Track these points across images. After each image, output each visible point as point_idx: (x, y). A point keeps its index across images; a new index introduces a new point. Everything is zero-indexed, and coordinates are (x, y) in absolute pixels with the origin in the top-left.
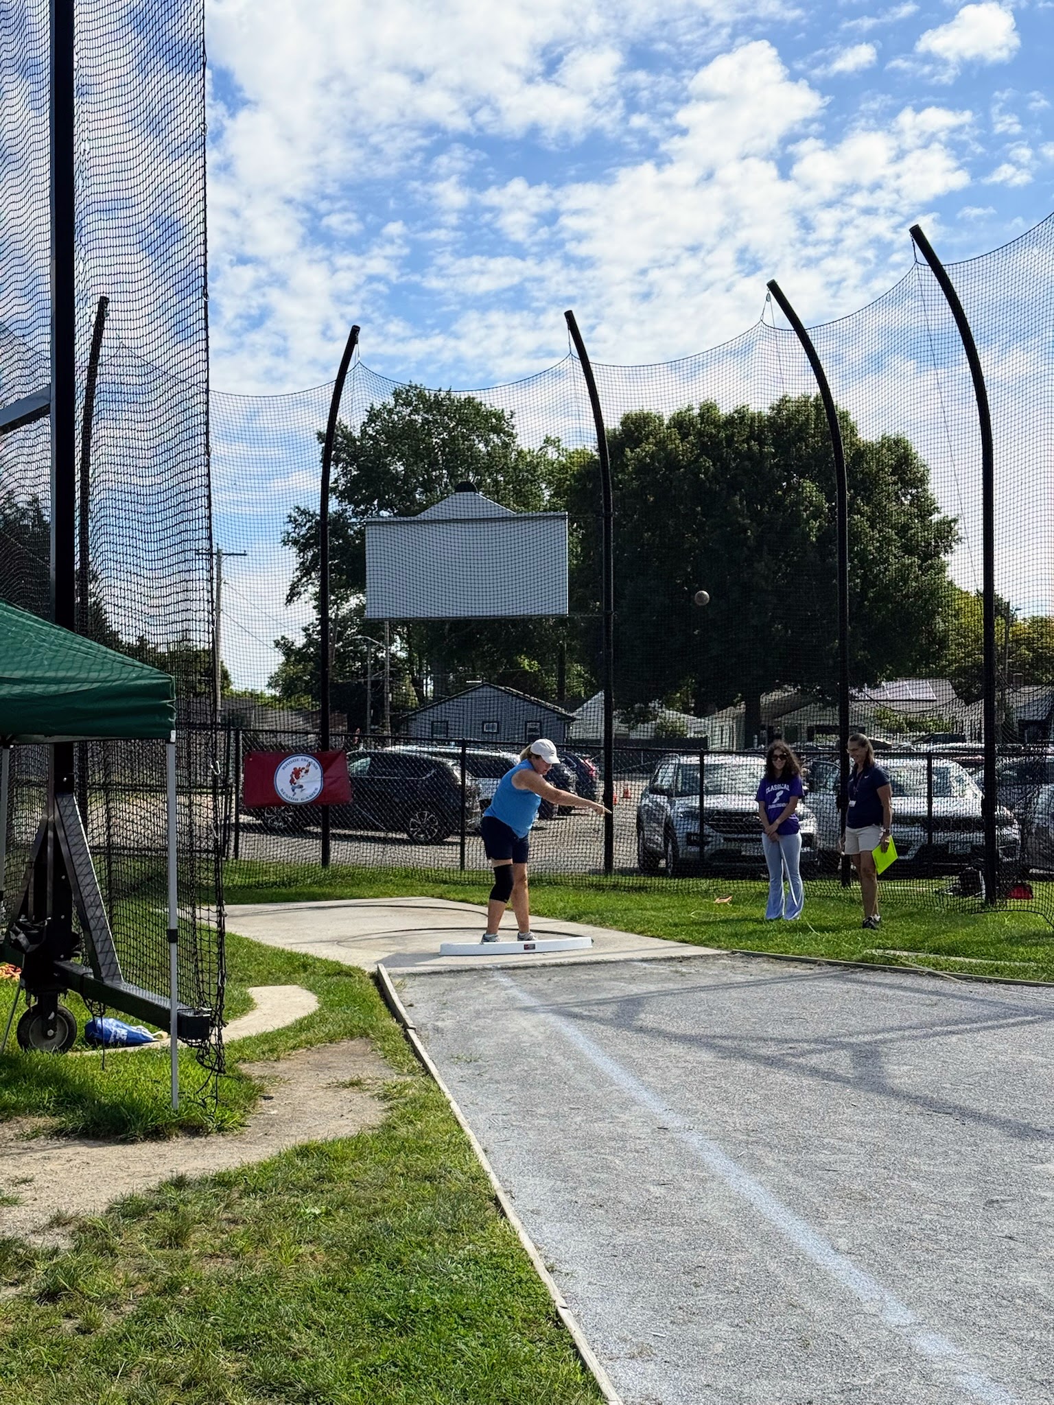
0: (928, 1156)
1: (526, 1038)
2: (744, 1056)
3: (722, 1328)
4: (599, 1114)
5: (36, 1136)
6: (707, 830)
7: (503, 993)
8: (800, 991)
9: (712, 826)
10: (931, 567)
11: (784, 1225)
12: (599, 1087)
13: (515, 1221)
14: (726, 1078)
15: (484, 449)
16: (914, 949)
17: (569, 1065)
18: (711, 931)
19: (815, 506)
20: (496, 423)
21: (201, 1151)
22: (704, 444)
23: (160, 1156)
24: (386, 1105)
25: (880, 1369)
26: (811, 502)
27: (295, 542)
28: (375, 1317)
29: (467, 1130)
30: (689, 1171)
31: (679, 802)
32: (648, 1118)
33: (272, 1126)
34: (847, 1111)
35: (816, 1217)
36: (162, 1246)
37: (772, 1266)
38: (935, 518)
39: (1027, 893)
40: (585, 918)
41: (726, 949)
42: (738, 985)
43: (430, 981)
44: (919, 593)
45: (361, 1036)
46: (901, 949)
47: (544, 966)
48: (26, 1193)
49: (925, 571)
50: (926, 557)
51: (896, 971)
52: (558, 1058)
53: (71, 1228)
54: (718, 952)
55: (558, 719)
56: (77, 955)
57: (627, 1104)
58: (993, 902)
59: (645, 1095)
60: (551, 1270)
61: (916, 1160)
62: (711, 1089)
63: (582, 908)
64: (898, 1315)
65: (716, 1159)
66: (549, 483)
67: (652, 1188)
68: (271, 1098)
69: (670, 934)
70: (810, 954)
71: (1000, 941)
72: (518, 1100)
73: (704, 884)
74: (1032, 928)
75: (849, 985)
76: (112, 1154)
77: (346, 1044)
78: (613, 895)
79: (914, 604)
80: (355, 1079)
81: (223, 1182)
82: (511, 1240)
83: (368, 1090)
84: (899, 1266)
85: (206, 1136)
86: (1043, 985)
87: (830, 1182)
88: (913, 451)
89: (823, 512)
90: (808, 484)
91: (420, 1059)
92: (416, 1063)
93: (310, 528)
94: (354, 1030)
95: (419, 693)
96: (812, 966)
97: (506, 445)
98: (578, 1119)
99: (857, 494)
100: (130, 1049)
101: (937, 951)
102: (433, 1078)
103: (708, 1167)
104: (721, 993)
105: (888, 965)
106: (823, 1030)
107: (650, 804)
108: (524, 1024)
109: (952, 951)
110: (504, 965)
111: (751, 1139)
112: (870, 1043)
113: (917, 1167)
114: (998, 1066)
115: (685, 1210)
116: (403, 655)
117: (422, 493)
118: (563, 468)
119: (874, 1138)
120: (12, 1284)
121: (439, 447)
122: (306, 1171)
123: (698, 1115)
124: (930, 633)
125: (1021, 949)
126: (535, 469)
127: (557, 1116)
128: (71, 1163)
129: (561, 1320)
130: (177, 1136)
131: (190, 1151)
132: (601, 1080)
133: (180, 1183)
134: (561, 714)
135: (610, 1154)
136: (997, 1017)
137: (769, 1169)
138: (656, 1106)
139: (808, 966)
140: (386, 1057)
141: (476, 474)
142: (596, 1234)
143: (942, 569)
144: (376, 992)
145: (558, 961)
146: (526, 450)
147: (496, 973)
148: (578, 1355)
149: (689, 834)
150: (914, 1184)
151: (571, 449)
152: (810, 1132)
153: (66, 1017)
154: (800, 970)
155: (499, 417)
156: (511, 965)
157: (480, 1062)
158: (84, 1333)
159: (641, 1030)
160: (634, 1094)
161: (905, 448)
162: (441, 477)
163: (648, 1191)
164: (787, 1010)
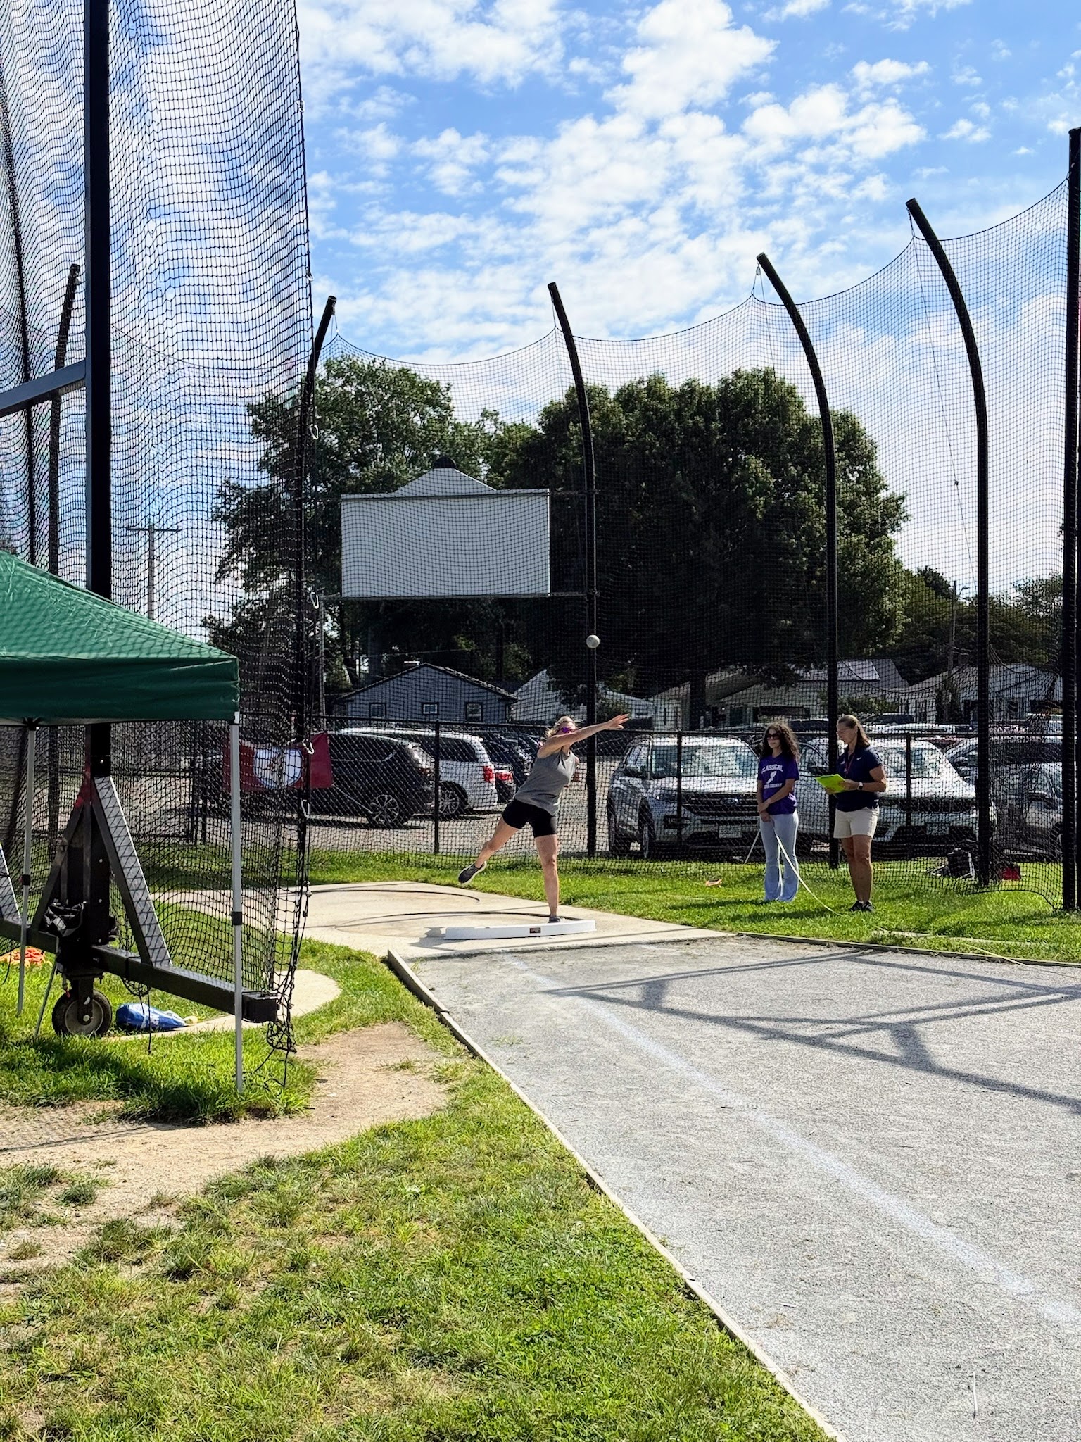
0: (996, 1132)
1: (560, 1020)
2: (784, 1037)
3: (848, 1297)
4: (658, 1094)
5: (103, 1120)
6: (685, 813)
7: (520, 977)
8: (817, 972)
9: (689, 808)
10: (879, 545)
11: (877, 1199)
12: (650, 1067)
13: (614, 1198)
14: (774, 1058)
15: (419, 423)
16: (920, 930)
17: (613, 1046)
18: (712, 913)
19: (761, 483)
20: (432, 396)
21: (273, 1133)
22: (649, 420)
23: (235, 1139)
24: (446, 1087)
25: (1016, 1336)
26: (757, 478)
27: (225, 518)
28: (513, 1291)
29: (535, 1109)
30: (766, 1149)
31: (654, 783)
32: (709, 1099)
33: (336, 1108)
34: (903, 1089)
35: (906, 1192)
36: (273, 1225)
37: (878, 1238)
38: (883, 495)
39: (1014, 874)
40: (579, 901)
41: (731, 931)
42: (755, 967)
43: (442, 965)
44: (865, 574)
45: (394, 1020)
46: (905, 930)
47: (552, 949)
48: (113, 1175)
49: (872, 550)
50: (873, 535)
51: (907, 952)
52: (600, 1041)
53: (173, 1208)
54: (724, 934)
55: (500, 700)
56: (114, 939)
57: (684, 1084)
58: (986, 883)
59: (699, 1076)
60: (663, 1243)
61: (985, 1136)
62: (762, 1069)
63: (576, 892)
64: (1016, 1285)
65: (789, 1137)
66: (487, 458)
67: (734, 1165)
68: (325, 1081)
69: (671, 917)
70: (817, 936)
71: (1004, 922)
72: (573, 1081)
73: (693, 867)
74: (1032, 909)
75: (863, 967)
76: (182, 1138)
77: (380, 1028)
78: (599, 877)
79: (861, 583)
80: (405, 1060)
81: (311, 1162)
82: (616, 1215)
83: (420, 1072)
84: (1001, 1238)
85: (274, 1119)
86: (1057, 965)
87: (907, 1158)
88: (861, 427)
89: (769, 489)
90: (753, 459)
91: (463, 1042)
92: (460, 1046)
93: (240, 502)
94: (387, 1014)
95: (352, 673)
96: (822, 948)
97: (442, 419)
98: (639, 1099)
99: (804, 470)
100: (167, 1034)
101: (943, 931)
102: (482, 1059)
103: (783, 1145)
104: (739, 975)
105: (897, 946)
106: (854, 1011)
107: (622, 786)
108: (554, 1006)
109: (959, 932)
110: (513, 949)
111: (817, 1118)
112: (904, 1023)
113: (988, 1143)
114: (1037, 1044)
115: (774, 1186)
116: (334, 634)
117: (356, 467)
118: (502, 443)
119: (937, 1115)
120: (134, 1263)
121: (374, 419)
122: (392, 1151)
123: (757, 1094)
124: (878, 612)
125: (1028, 930)
126: (472, 443)
127: (616, 1096)
128: (148, 1146)
129: (692, 1291)
130: (245, 1119)
131: (261, 1133)
132: (649, 1062)
133: (269, 1163)
134: (503, 695)
135: (682, 1133)
136: (1021, 996)
137: (844, 1146)
138: (713, 1087)
139: (818, 947)
140: (426, 1040)
141: (413, 448)
142: (693, 1210)
143: (890, 546)
144: (394, 977)
145: (567, 945)
146: (462, 423)
147: (506, 957)
148: (721, 1325)
149: (666, 818)
150: (991, 1159)
151: (509, 423)
152: (873, 1109)
153: (101, 1002)
154: (811, 951)
155: (435, 389)
156: (520, 949)
157: (522, 1045)
158: (225, 1308)
159: (672, 1012)
160: (687, 1074)
161: (853, 424)
162: (373, 451)
163: (731, 1168)
164: (811, 991)
